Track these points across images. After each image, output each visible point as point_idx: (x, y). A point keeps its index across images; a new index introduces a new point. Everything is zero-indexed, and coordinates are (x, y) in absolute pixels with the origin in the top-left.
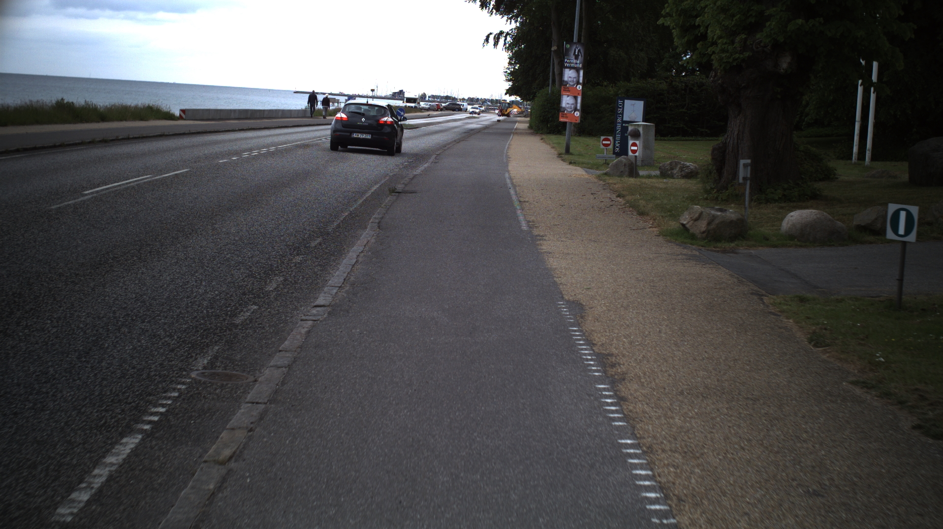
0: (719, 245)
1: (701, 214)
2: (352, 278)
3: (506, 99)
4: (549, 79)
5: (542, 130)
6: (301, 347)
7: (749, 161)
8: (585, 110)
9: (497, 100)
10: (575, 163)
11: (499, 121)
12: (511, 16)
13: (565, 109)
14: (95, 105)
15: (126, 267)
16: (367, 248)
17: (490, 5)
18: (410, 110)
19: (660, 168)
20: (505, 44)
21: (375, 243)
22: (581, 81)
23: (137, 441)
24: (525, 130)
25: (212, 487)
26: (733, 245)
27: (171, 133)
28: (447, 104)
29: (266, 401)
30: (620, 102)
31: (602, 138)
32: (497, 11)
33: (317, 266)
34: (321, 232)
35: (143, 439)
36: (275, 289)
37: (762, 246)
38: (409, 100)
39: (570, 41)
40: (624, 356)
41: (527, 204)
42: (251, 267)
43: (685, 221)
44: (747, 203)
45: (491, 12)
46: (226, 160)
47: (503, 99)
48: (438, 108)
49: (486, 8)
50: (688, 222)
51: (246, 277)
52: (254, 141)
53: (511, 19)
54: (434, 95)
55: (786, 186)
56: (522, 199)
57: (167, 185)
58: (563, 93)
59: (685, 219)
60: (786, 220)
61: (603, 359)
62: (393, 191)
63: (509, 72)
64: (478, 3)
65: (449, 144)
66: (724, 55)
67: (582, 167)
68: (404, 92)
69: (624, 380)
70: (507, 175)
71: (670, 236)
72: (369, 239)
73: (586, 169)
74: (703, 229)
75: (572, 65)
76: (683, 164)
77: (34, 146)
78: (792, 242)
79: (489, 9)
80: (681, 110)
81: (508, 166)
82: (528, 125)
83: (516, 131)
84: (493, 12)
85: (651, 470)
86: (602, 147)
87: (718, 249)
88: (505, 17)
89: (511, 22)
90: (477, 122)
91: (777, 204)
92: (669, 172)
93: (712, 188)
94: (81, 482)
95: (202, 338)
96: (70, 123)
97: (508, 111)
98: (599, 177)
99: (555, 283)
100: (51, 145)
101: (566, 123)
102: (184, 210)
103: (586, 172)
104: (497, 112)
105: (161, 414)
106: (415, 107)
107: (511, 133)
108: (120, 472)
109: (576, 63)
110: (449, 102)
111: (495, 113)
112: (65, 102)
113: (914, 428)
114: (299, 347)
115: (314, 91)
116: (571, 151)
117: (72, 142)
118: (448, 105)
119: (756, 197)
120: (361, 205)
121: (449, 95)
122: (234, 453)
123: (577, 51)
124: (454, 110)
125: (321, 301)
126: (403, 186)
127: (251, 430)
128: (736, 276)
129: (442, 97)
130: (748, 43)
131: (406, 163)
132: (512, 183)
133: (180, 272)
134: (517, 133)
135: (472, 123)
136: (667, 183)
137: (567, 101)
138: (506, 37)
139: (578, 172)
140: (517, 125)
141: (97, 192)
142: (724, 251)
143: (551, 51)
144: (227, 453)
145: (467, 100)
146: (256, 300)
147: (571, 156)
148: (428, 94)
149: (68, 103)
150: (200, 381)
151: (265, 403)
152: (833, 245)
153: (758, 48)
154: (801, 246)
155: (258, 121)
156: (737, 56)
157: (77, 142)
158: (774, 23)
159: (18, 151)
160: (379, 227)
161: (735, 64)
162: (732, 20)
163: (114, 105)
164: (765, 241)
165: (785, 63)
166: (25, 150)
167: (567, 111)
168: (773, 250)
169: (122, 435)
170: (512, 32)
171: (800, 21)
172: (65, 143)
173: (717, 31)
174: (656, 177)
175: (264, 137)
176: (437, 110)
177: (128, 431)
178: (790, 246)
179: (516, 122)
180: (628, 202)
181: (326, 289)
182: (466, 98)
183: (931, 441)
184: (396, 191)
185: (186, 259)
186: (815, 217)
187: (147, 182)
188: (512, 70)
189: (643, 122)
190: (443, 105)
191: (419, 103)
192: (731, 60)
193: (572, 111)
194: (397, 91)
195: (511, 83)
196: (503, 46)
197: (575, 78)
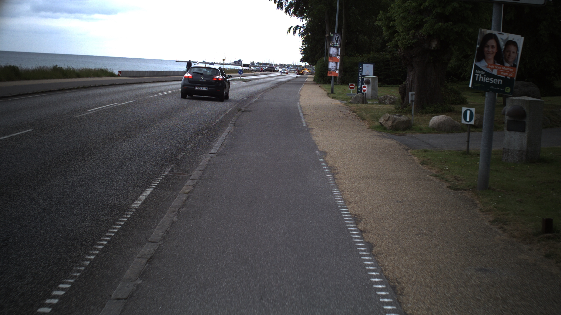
0: (397, 132)
1: (389, 117)
2: (225, 144)
3: (301, 65)
4: (324, 53)
5: (320, 81)
6: (207, 165)
7: (414, 93)
8: (341, 69)
9: (296, 65)
10: (335, 98)
11: (297, 77)
13: (331, 69)
14: (74, 69)
15: (123, 140)
16: (230, 134)
17: (290, 11)
18: (245, 71)
19: (378, 99)
20: (299, 33)
21: (233, 132)
22: (339, 54)
23: (152, 190)
24: (311, 82)
25: (185, 199)
26: (404, 132)
27: (117, 84)
29: (197, 179)
30: (361, 65)
31: (350, 84)
32: (294, 15)
33: (208, 140)
34: (207, 128)
35: (153, 189)
36: (191, 148)
37: (418, 133)
38: (245, 65)
39: (333, 32)
40: (340, 167)
41: (307, 116)
42: (178, 140)
43: (381, 121)
44: (413, 113)
45: (291, 15)
46: (151, 97)
47: (300, 64)
48: (262, 70)
49: (288, 13)
50: (383, 122)
51: (177, 143)
52: (162, 87)
53: (303, 18)
54: (259, 62)
55: (436, 106)
56: (304, 114)
57: (127, 108)
59: (382, 120)
60: (431, 121)
61: (331, 168)
62: (239, 110)
63: (302, 49)
64: (284, 11)
65: (268, 89)
66: (404, 41)
67: (339, 100)
68: (242, 61)
69: (338, 174)
70: (298, 103)
71: (373, 128)
72: (230, 130)
73: (341, 101)
74: (390, 125)
75: (334, 45)
76: (391, 97)
77: (50, 90)
78: (433, 131)
79: (290, 13)
80: (399, 70)
81: (299, 99)
82: (313, 79)
85: (342, 196)
86: (350, 89)
87: (397, 134)
88: (299, 18)
89: (303, 20)
90: (285, 78)
91: (431, 114)
92: (383, 102)
93: (399, 107)
94: (137, 199)
95: (165, 163)
96: (61, 78)
97: (302, 71)
98: (346, 104)
99: (316, 145)
100: (58, 89)
101: (331, 77)
102: (139, 118)
103: (341, 102)
104: (296, 72)
105: (158, 183)
106: (248, 69)
107: (303, 83)
108: (149, 197)
109: (337, 45)
110: (268, 66)
112: (58, 67)
113: (448, 187)
114: (206, 165)
115: (190, 60)
116: (334, 92)
117: (68, 88)
118: (267, 68)
119: (420, 111)
120: (224, 117)
121: (268, 62)
122: (190, 191)
123: (337, 38)
124: (271, 71)
125: (212, 151)
126: (245, 108)
127: (194, 186)
128: (399, 143)
129: (264, 64)
130: (416, 35)
131: (245, 98)
132: (301, 107)
133: (147, 142)
134: (307, 83)
135: (281, 78)
136: (381, 106)
137: (332, 65)
138: (300, 29)
139: (337, 102)
140: (307, 79)
141: (95, 110)
142: (400, 135)
143: (325, 37)
144: (187, 191)
145: (279, 65)
146: (184, 151)
147: (334, 95)
148: (255, 62)
149: (59, 67)
150: (169, 175)
151: (197, 180)
152: (454, 133)
153: (420, 37)
154: (437, 133)
155: (161, 77)
156: (410, 41)
157: (71, 88)
158: (428, 25)
159: (42, 92)
160: (234, 125)
161: (409, 45)
162: (408, 23)
163: (83, 69)
164: (421, 131)
165: (434, 45)
166: (46, 92)
167: (332, 70)
168: (424, 135)
169: (146, 188)
170: (303, 26)
171: (440, 24)
172: (65, 88)
173: (401, 29)
174: (376, 104)
175: (167, 85)
176: (261, 71)
177: (147, 187)
178: (432, 133)
179: (307, 78)
180: (357, 114)
181: (214, 148)
183: (452, 191)
184: (241, 110)
185: (148, 137)
186: (445, 119)
187: (116, 106)
188: (304, 47)
189: (373, 76)
190: (265, 68)
191: (250, 67)
192: (407, 43)
193: (334, 70)
194: (237, 60)
195: (303, 55)
196: (299, 34)
197: (336, 52)
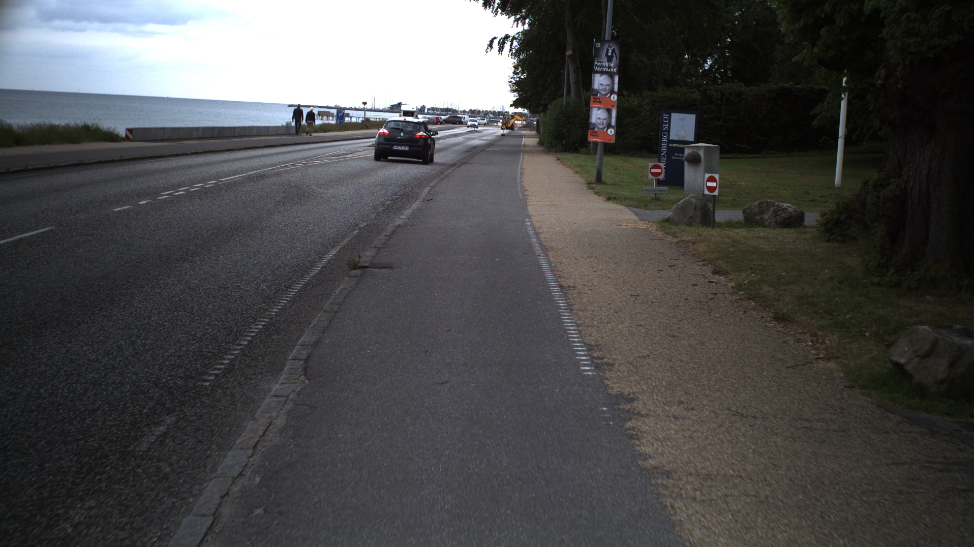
1: (935, 343)
3: (509, 111)
5: (556, 147)
8: (620, 126)
9: (499, 112)
11: (503, 135)
12: (518, 16)
13: (595, 125)
17: (494, 3)
19: (744, 211)
20: (511, 50)
22: (616, 89)
24: (535, 147)
28: (447, 116)
30: (665, 116)
32: (503, 10)
38: (406, 113)
39: (601, 38)
43: (902, 357)
45: (495, 11)
47: (507, 111)
48: (439, 122)
49: (490, 7)
50: (909, 361)
53: (518, 20)
54: (434, 107)
58: (592, 105)
59: (902, 353)
62: (355, 265)
63: (514, 82)
64: (481, 1)
67: (626, 206)
68: (402, 105)
73: (634, 209)
74: (941, 375)
75: (604, 69)
76: (778, 206)
79: (493, 8)
81: (526, 205)
82: (537, 140)
83: (525, 149)
84: (497, 12)
86: (650, 176)
88: (512, 18)
89: (517, 24)
90: (480, 137)
92: (758, 218)
97: (511, 124)
103: (635, 214)
104: (500, 124)
107: (520, 151)
109: (609, 67)
110: (450, 114)
111: (498, 126)
118: (448, 118)
121: (450, 107)
123: (610, 51)
124: (454, 123)
126: (374, 252)
129: (442, 110)
134: (526, 150)
135: (474, 139)
137: (597, 115)
138: (512, 42)
140: (524, 141)
143: (566, 56)
145: (468, 113)
148: (428, 106)
167: (598, 128)
170: (519, 36)
174: (739, 224)
176: (436, 124)
179: (523, 136)
180: (738, 286)
182: (467, 110)
184: (360, 264)
188: (518, 79)
189: (697, 141)
190: (443, 117)
191: (417, 116)
193: (604, 128)
195: (516, 94)
196: (510, 52)
197: (608, 85)
